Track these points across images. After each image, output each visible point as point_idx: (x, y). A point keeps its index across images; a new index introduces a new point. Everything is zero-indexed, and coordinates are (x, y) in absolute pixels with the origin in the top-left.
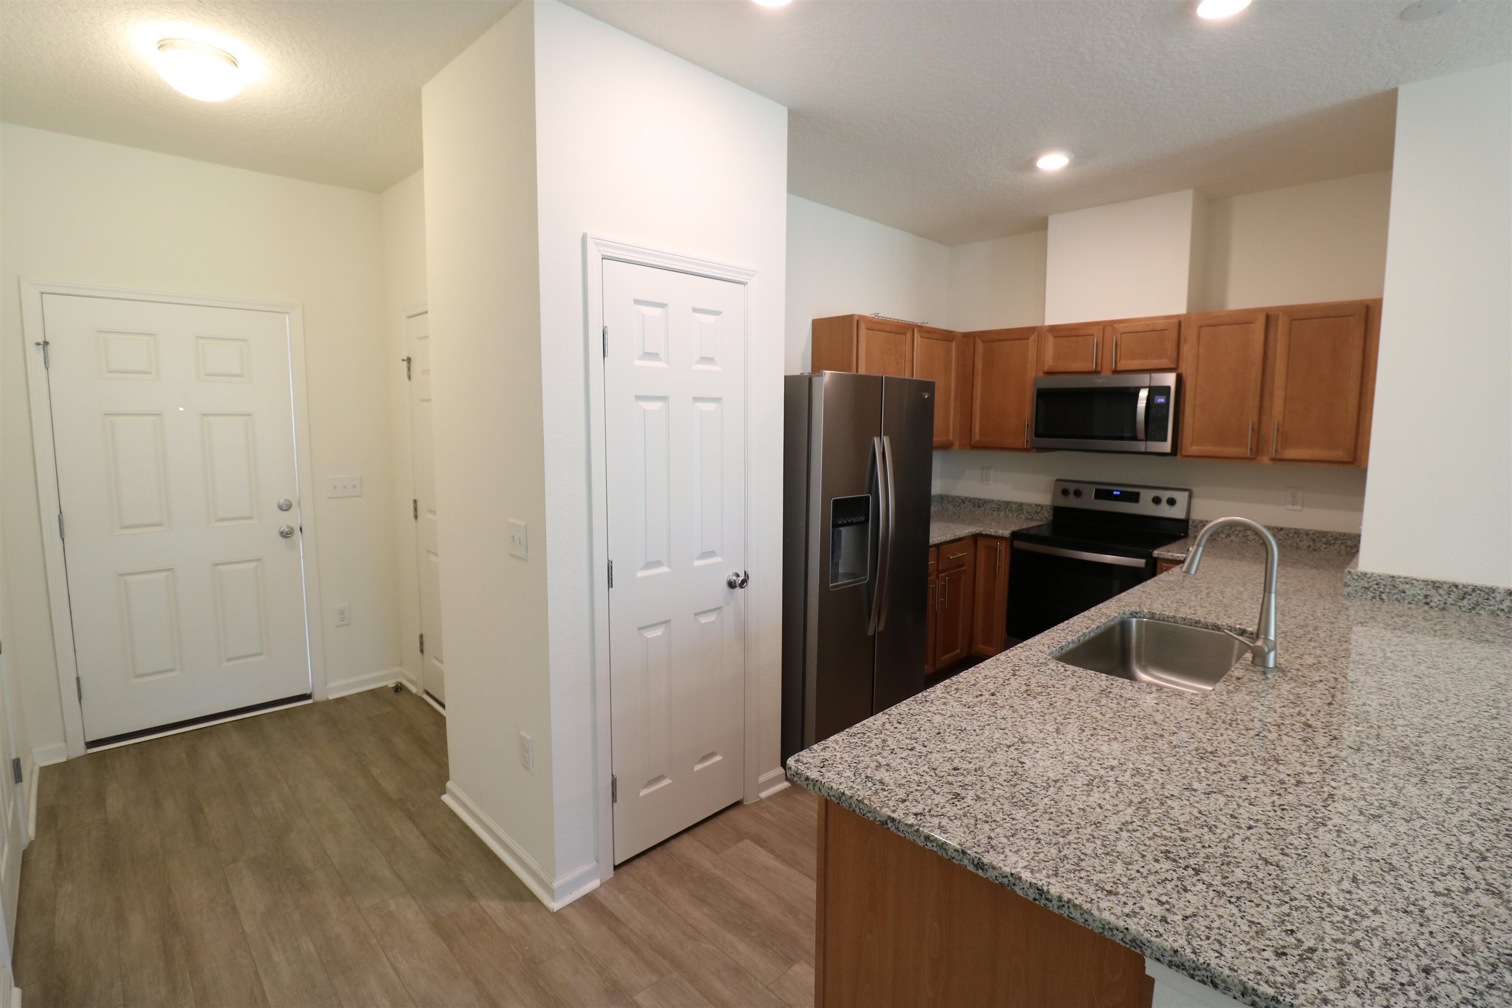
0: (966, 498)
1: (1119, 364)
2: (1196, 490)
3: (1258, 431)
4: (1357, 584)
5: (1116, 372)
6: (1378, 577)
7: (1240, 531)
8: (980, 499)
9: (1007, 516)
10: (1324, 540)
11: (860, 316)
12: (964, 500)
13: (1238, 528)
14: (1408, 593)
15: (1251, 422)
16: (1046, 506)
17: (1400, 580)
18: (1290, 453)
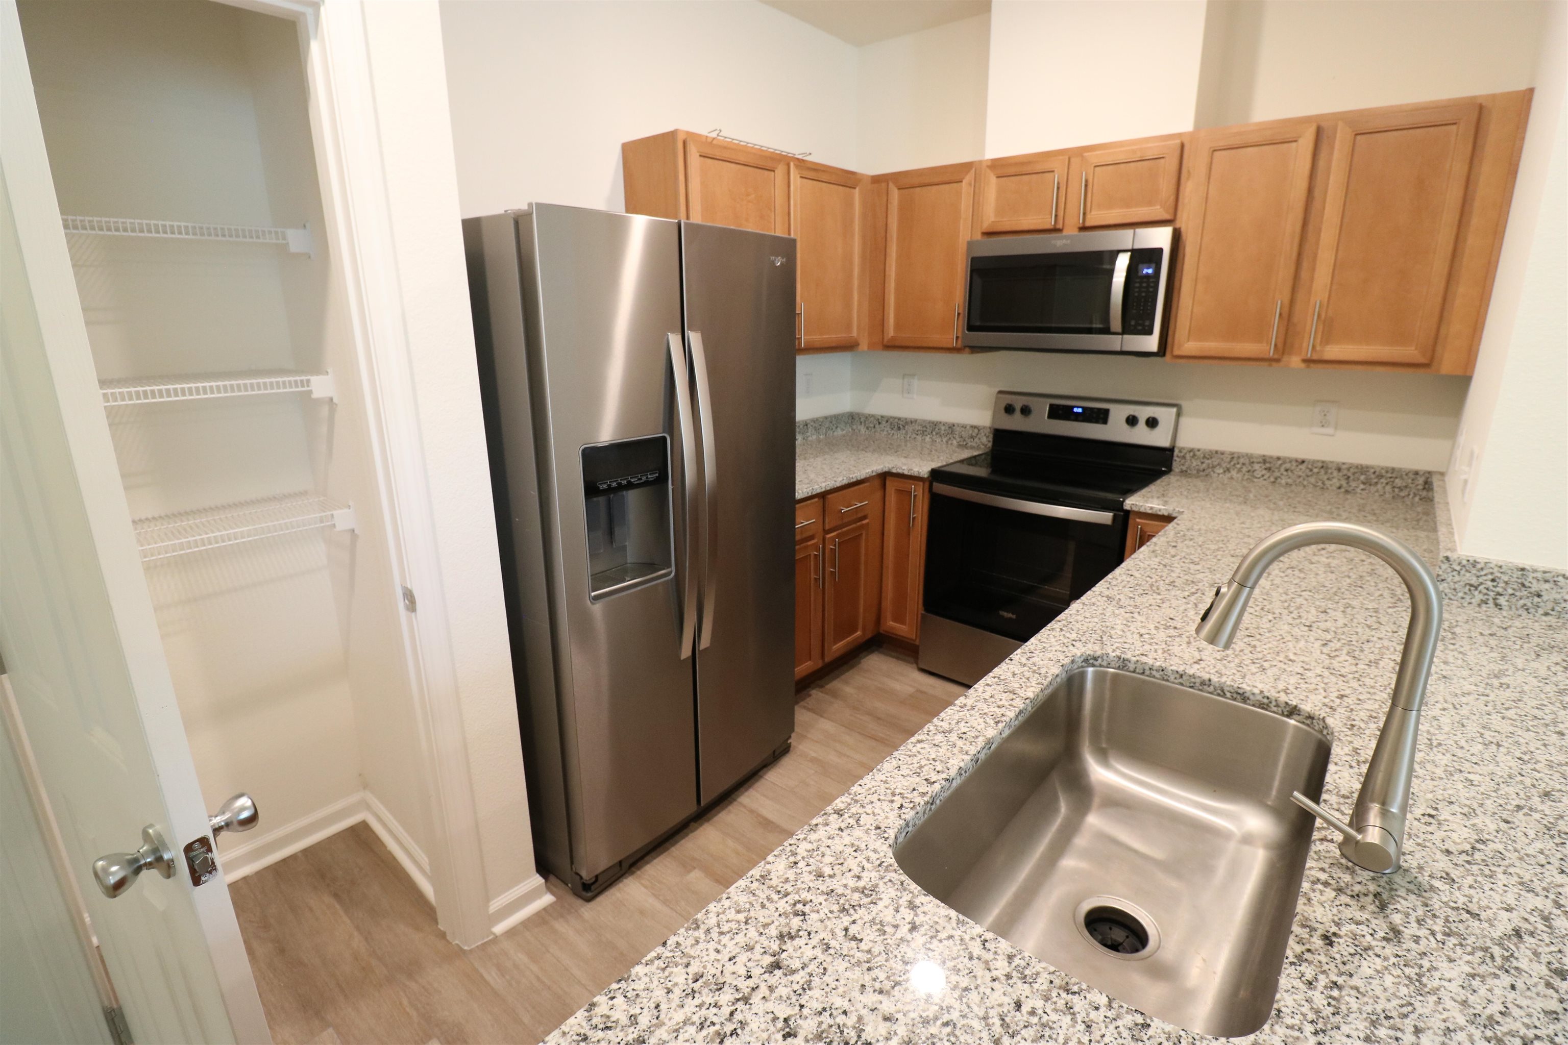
0: (882, 417)
1: (1088, 216)
2: (1185, 405)
3: (1288, 319)
4: (1457, 578)
5: (1083, 229)
6: (1496, 569)
7: (1244, 464)
8: (899, 419)
9: (933, 441)
10: (1362, 478)
11: (688, 133)
12: (880, 421)
13: (1242, 460)
14: (1545, 598)
15: (1279, 302)
16: (984, 427)
17: (1535, 575)
18: (1333, 351)
